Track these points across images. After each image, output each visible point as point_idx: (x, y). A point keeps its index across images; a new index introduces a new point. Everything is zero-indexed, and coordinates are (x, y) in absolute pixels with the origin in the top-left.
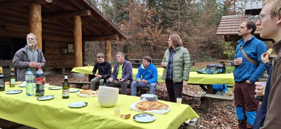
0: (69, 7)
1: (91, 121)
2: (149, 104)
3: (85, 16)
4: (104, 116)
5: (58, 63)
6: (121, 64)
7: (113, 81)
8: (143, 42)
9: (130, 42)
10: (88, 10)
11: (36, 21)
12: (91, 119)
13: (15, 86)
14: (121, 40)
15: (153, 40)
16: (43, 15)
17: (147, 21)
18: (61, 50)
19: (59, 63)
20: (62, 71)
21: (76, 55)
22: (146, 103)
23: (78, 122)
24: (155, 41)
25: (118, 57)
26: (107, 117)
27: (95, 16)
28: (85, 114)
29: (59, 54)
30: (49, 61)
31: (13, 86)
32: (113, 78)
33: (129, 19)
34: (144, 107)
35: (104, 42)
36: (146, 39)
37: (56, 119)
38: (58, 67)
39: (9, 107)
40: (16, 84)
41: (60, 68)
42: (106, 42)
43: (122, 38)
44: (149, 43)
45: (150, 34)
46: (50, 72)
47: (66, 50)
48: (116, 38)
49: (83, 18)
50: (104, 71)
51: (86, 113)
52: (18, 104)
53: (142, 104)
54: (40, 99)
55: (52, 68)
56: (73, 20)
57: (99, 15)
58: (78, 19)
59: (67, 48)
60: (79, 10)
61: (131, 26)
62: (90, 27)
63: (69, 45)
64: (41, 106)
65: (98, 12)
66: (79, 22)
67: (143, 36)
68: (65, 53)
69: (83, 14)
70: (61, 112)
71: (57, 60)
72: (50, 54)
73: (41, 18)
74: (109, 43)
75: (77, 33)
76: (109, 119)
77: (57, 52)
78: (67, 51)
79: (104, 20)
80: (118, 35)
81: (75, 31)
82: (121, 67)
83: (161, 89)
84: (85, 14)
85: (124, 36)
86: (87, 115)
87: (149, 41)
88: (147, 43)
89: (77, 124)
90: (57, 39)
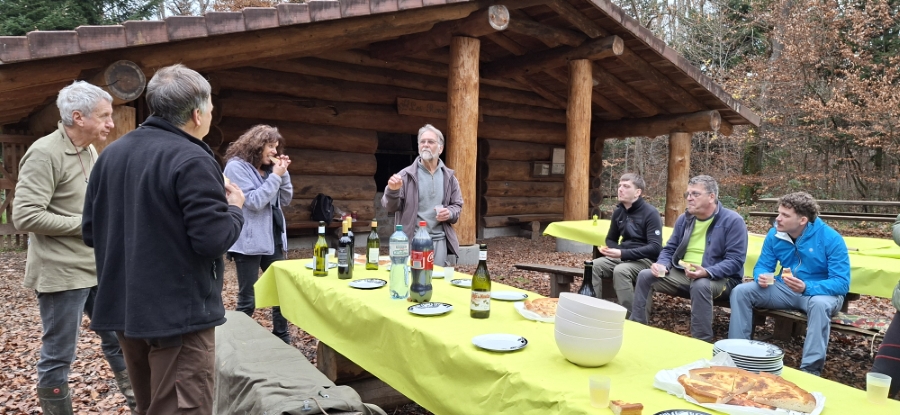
0: (556, 35)
1: (521, 401)
2: (738, 380)
3: (606, 58)
4: (557, 393)
5: (521, 207)
6: (701, 217)
7: (667, 274)
8: (826, 133)
9: (771, 135)
10: (616, 38)
11: (465, 87)
12: (522, 396)
13: (380, 267)
14: (731, 128)
15: (868, 124)
16: (484, 69)
17: (847, 51)
18: (532, 167)
19: (526, 204)
20: (530, 229)
21: (570, 184)
22: (726, 375)
23: (488, 397)
24: (877, 127)
25: (693, 197)
26: (567, 398)
27: (638, 54)
28: (509, 374)
29: (527, 178)
30: (497, 199)
31: (374, 267)
32: (668, 264)
33: (771, 52)
34: (711, 388)
35: (666, 137)
36: (838, 121)
37: (441, 373)
38: (522, 218)
39: (349, 322)
40: (383, 262)
41: (525, 220)
42: (673, 139)
43: (732, 121)
44: (852, 137)
45: (856, 103)
46: (499, 229)
47: (547, 166)
48: (712, 123)
49: (598, 67)
50: (635, 234)
51: (510, 371)
52: (365, 316)
53: (708, 376)
54: (416, 310)
55: (505, 219)
56: (568, 73)
57: (650, 51)
58: (583, 71)
59: (549, 160)
60: (588, 41)
61: (779, 78)
62: (621, 93)
63: (555, 150)
64: (410, 330)
65: (648, 41)
66: (584, 79)
67: (826, 112)
68: (545, 176)
69: (599, 51)
70: (452, 356)
71: (520, 196)
72: (502, 179)
73: (477, 78)
74: (683, 140)
75: (577, 116)
76: (569, 406)
77: (521, 172)
78: (550, 169)
79: (669, 64)
80: (716, 111)
81: (570, 109)
82: (701, 227)
83: (859, 322)
84: (606, 51)
85: (743, 114)
86: (513, 380)
87: (852, 130)
88: (841, 137)
89: (485, 402)
90: (523, 134)
